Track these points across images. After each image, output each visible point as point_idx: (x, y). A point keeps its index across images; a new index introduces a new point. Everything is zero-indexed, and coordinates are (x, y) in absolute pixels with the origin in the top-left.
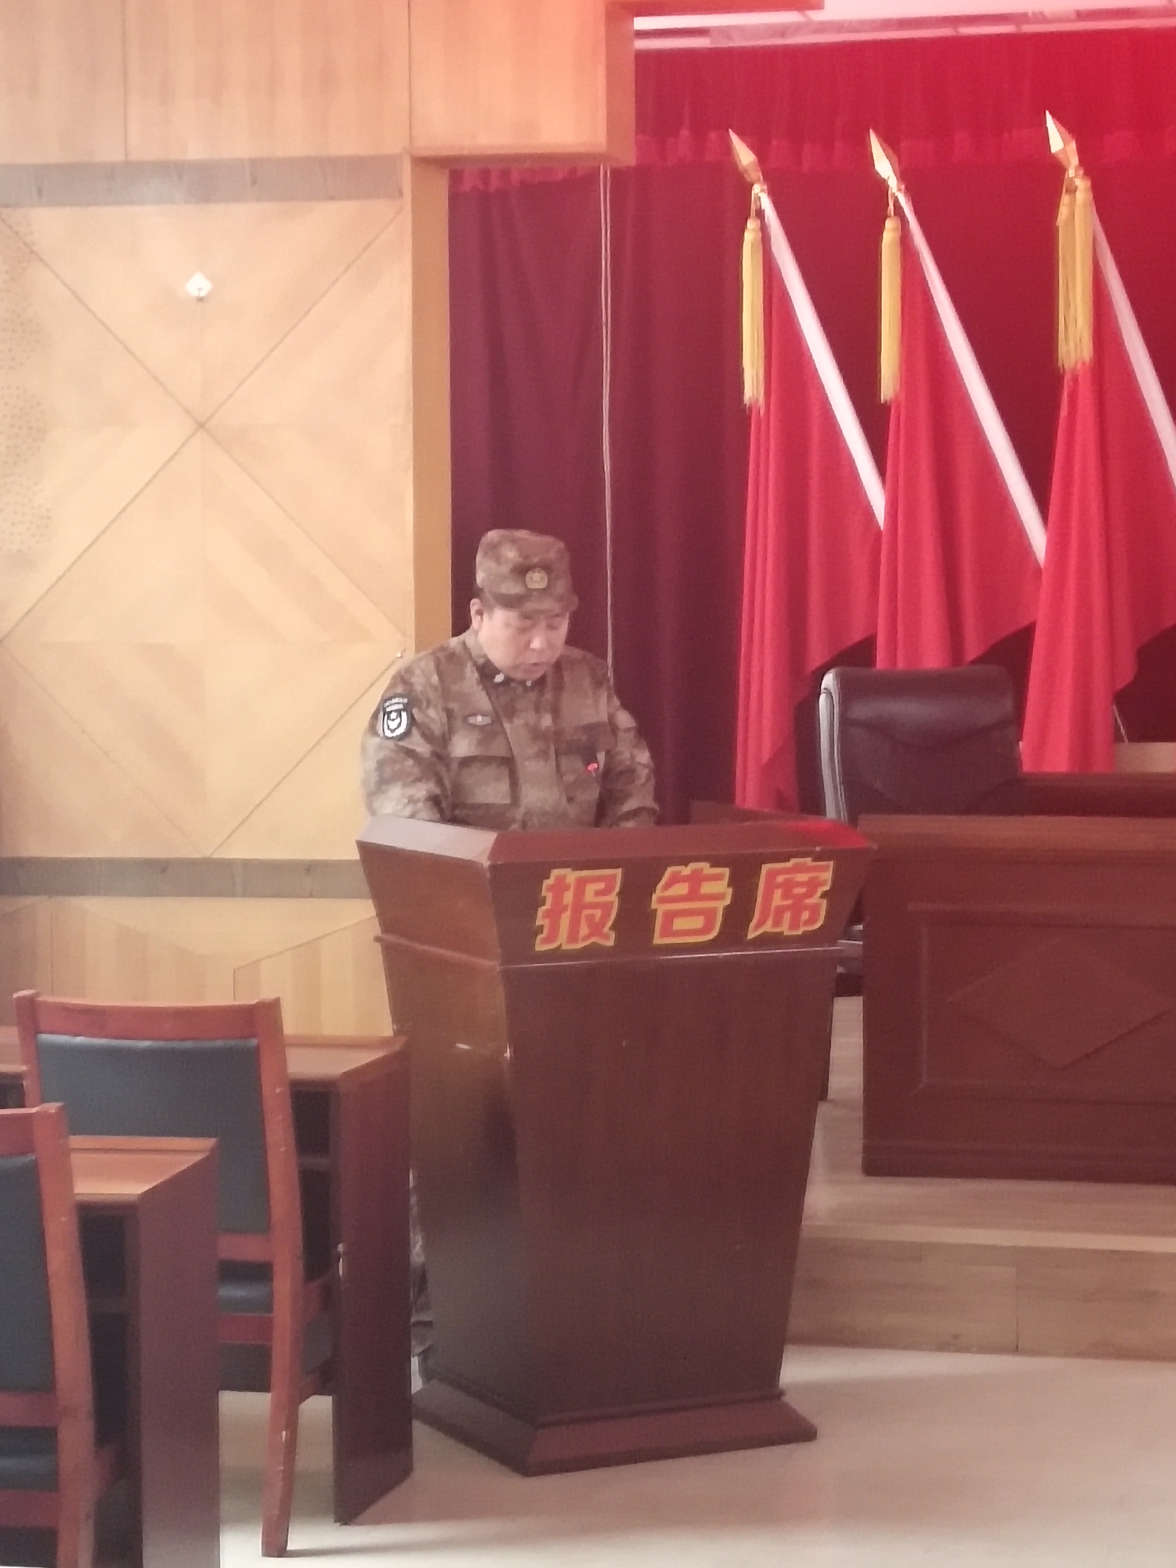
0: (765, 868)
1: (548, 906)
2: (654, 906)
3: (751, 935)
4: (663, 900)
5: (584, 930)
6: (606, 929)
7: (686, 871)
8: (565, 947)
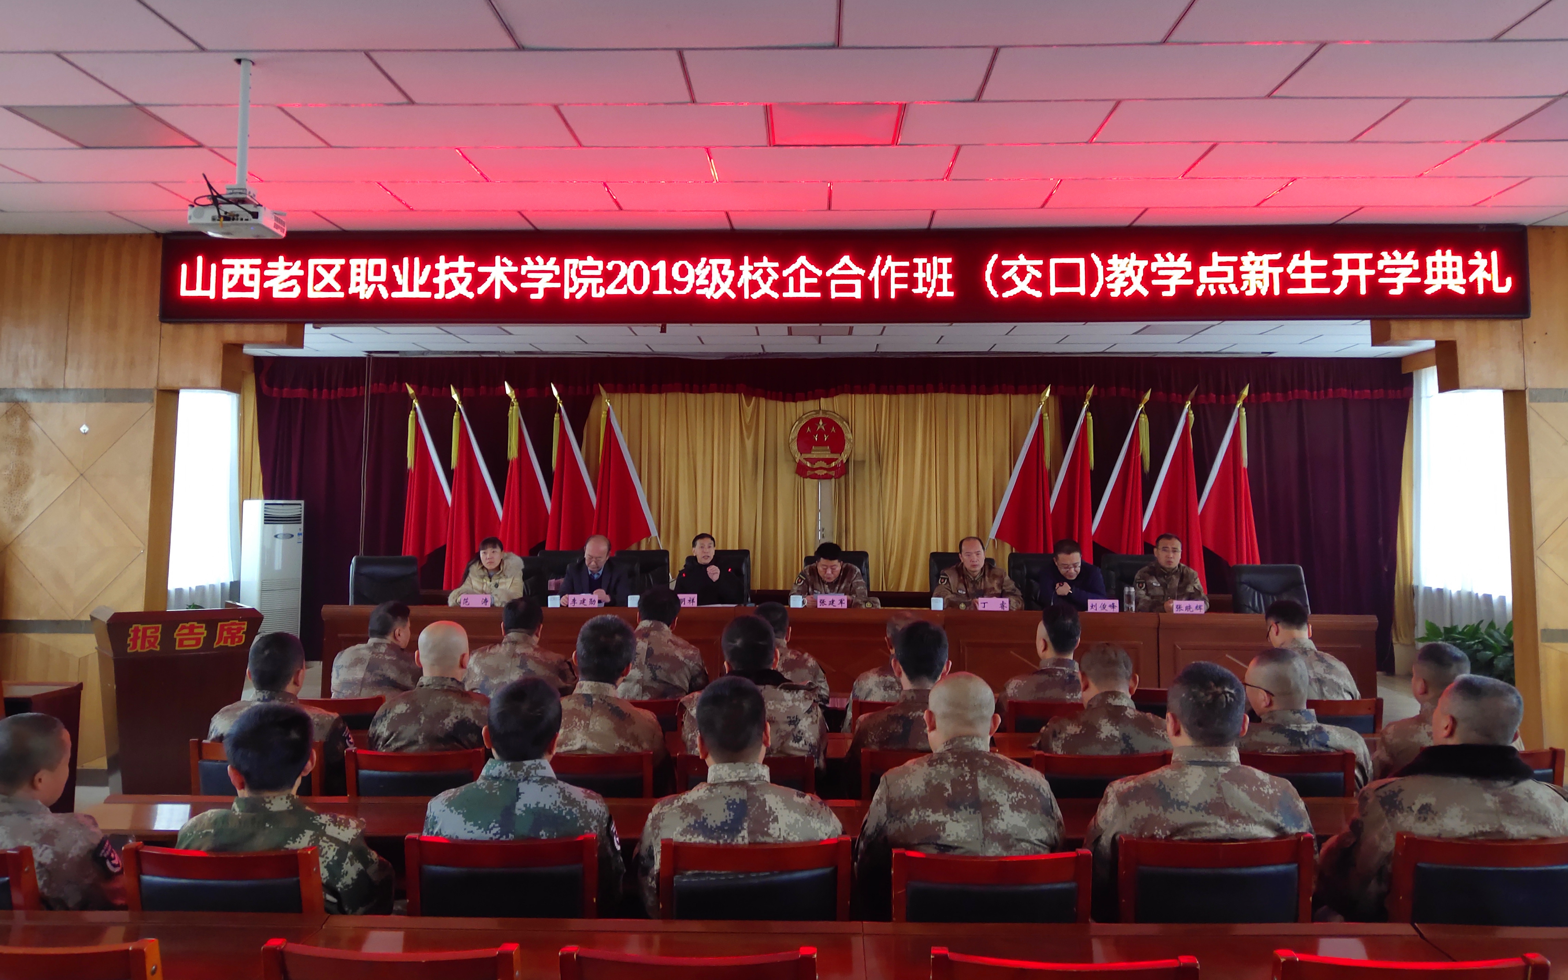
0: (219, 624)
1: (132, 637)
2: (175, 636)
3: (215, 646)
4: (178, 635)
5: (147, 645)
6: (156, 645)
7: (188, 625)
8: (140, 651)
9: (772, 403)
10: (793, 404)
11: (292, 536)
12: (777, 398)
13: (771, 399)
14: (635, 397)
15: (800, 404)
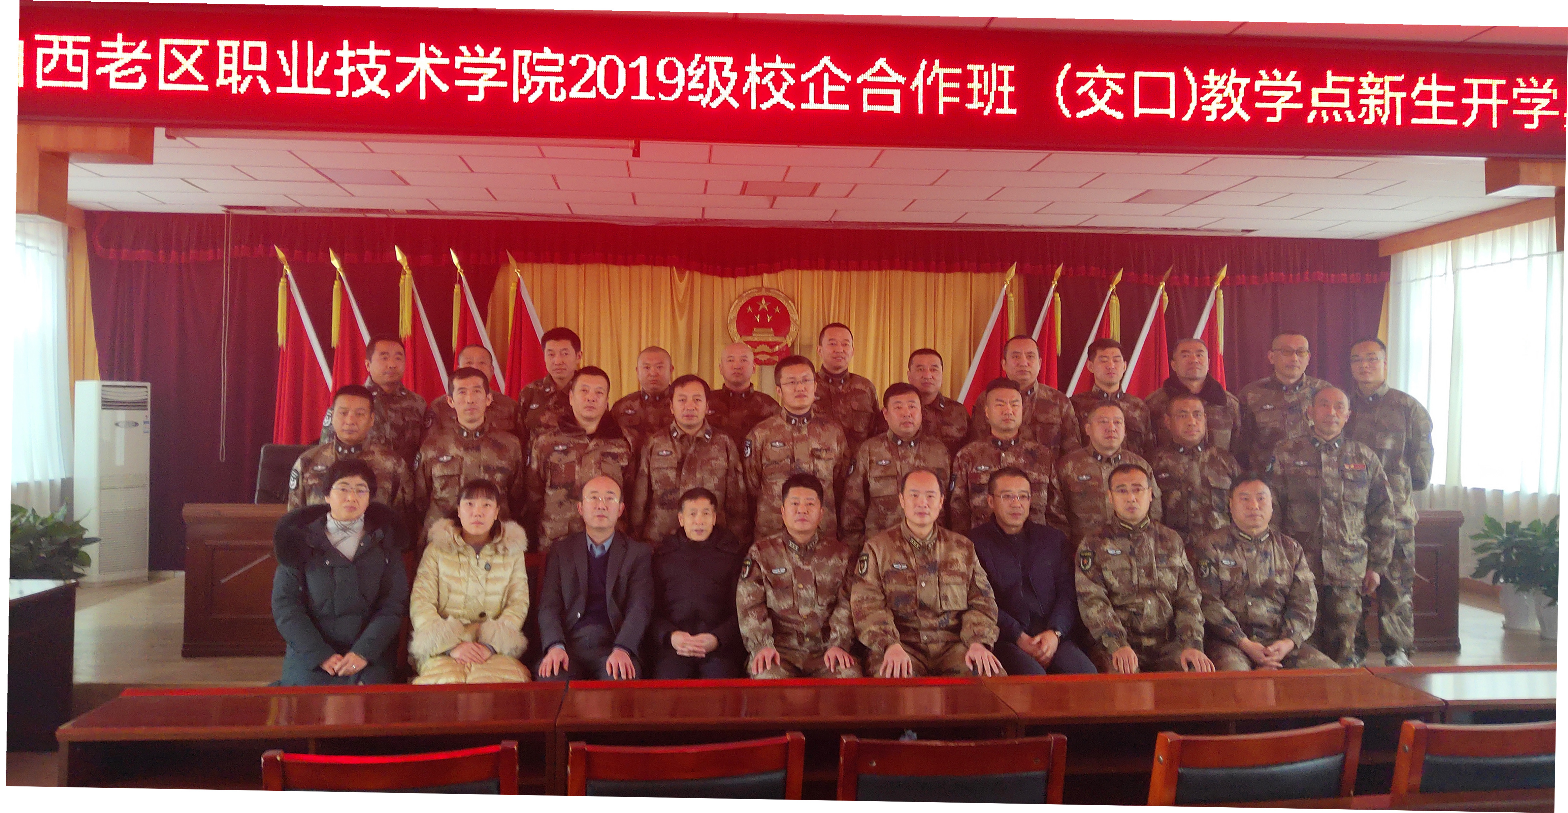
9: (708, 278)
10: (731, 280)
11: (136, 424)
12: (713, 273)
13: (708, 273)
14: (548, 269)
15: (739, 280)
